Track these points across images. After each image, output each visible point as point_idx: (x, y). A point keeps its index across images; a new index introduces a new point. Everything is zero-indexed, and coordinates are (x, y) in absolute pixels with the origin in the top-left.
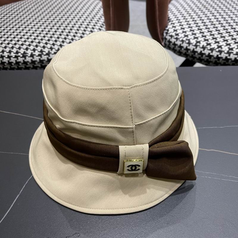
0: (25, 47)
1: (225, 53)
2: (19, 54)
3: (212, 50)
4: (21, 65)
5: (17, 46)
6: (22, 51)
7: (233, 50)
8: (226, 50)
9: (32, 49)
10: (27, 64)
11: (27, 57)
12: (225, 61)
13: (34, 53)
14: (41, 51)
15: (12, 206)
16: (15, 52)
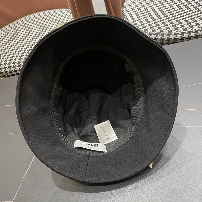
5: (19, 58)
6: (22, 61)
8: (166, 33)
12: (168, 41)
16: (18, 62)
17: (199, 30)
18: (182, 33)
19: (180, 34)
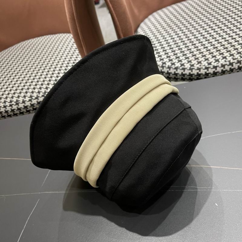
0: (16, 95)
1: (188, 70)
2: (13, 103)
3: (176, 68)
4: (16, 112)
5: (10, 96)
6: (15, 99)
7: (194, 66)
8: (188, 67)
9: (23, 96)
10: (21, 110)
11: (20, 104)
12: (190, 77)
13: (25, 100)
14: (31, 97)
15: (19, 239)
16: (9, 101)
17: (226, 64)
18: (207, 68)
19: (204, 69)
